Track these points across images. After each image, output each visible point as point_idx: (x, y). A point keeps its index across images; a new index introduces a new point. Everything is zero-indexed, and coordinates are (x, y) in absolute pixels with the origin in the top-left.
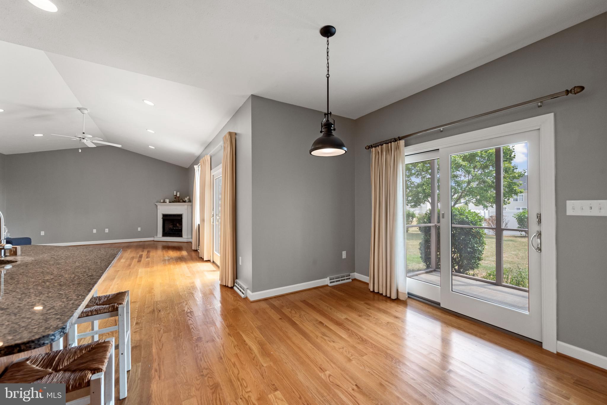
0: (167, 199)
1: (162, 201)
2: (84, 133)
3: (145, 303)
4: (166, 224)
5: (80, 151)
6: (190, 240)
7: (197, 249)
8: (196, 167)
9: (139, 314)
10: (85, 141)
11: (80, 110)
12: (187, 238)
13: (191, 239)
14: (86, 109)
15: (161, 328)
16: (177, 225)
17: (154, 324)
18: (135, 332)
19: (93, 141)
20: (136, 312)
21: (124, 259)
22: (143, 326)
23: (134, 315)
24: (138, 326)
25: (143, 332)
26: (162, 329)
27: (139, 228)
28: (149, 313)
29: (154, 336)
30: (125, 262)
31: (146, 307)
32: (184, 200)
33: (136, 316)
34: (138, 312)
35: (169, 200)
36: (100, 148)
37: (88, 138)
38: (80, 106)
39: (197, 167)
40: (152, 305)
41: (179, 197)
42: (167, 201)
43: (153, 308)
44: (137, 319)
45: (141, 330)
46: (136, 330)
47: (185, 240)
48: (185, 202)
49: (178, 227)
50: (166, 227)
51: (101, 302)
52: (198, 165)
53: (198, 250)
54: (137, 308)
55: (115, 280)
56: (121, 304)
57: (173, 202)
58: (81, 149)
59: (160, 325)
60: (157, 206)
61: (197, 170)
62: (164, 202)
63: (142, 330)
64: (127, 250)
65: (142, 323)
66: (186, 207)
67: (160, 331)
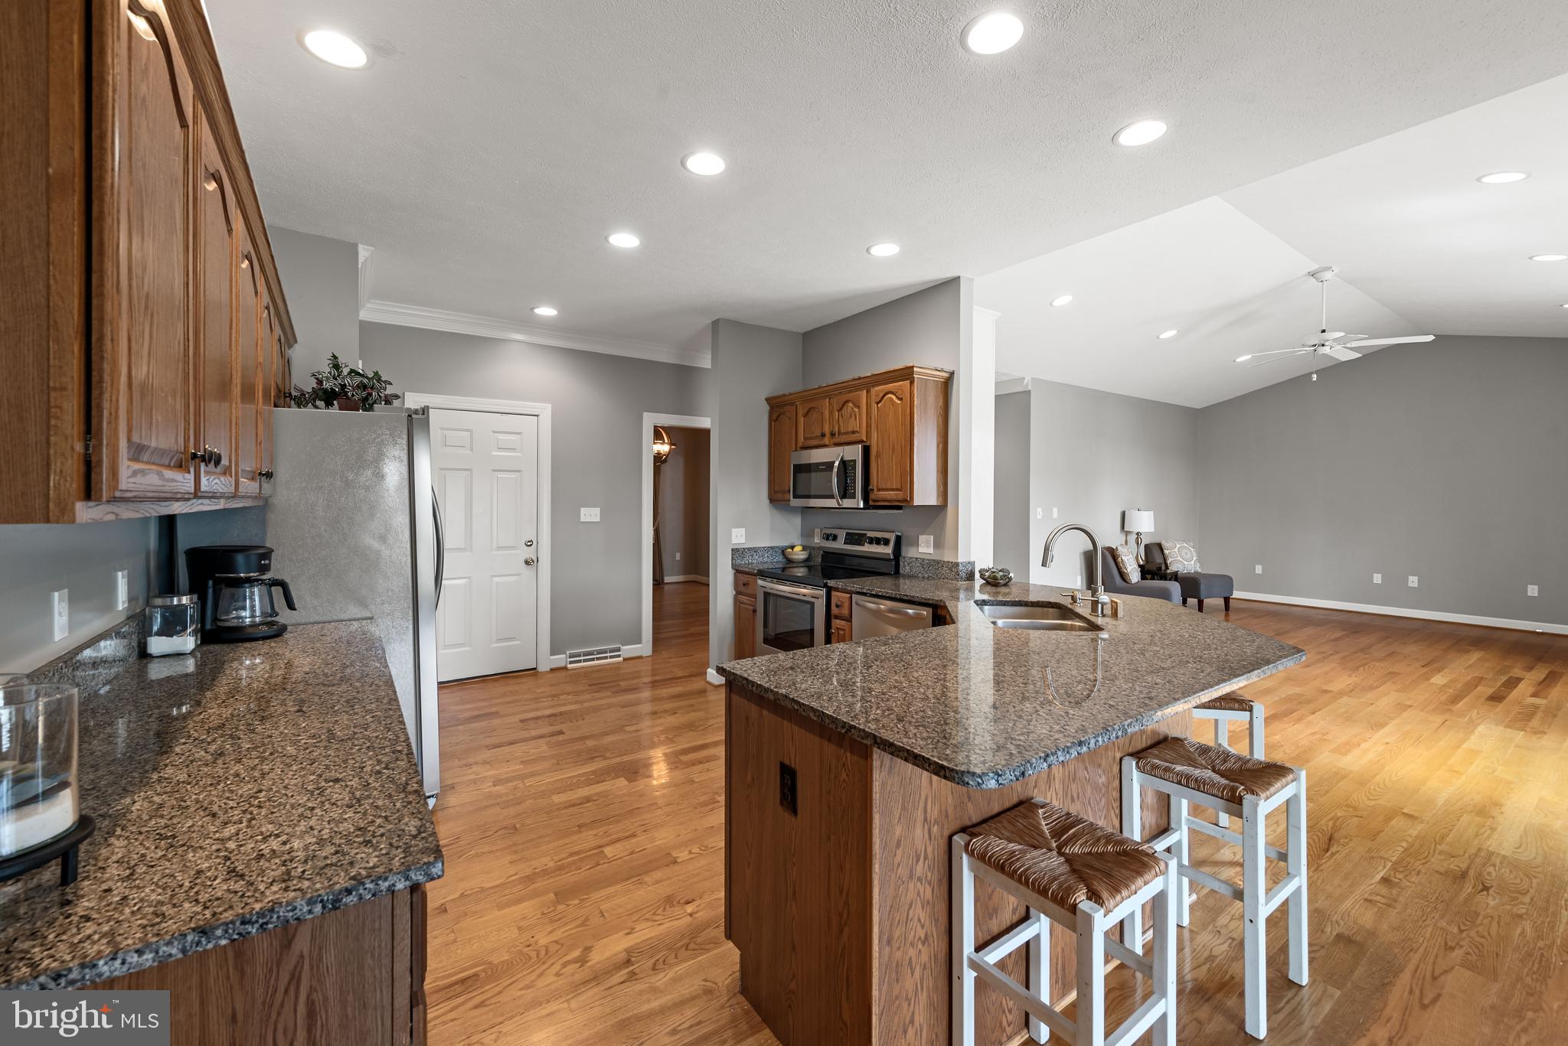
2: (1324, 331)
3: (1443, 838)
5: (1315, 377)
9: (1408, 859)
10: (1326, 350)
11: (1317, 275)
14: (1329, 268)
15: (1462, 943)
17: (1442, 917)
18: (1366, 900)
19: (1348, 345)
20: (1399, 848)
21: (1442, 676)
22: (1401, 898)
23: (1390, 852)
24: (1384, 890)
25: (1393, 915)
26: (1461, 947)
27: (1531, 587)
28: (1441, 874)
29: (1422, 950)
30: (1444, 685)
31: (1441, 853)
33: (1394, 859)
34: (1406, 850)
36: (1372, 359)
37: (1335, 340)
38: (1314, 267)
40: (1467, 855)
43: (1464, 866)
44: (1394, 869)
45: (1389, 905)
46: (1373, 898)
51: (1223, 768)
54: (1410, 840)
55: (1387, 729)
56: (1253, 792)
58: (1317, 372)
59: (1461, 931)
63: (1390, 909)
64: (1467, 652)
65: (1403, 889)
67: (1452, 949)
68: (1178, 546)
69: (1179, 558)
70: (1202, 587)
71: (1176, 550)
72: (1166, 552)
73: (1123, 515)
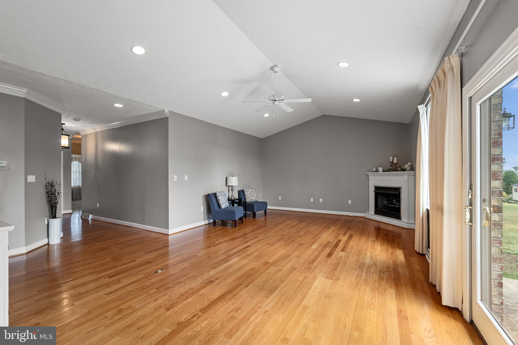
0: (380, 167)
1: (374, 170)
4: (379, 199)
6: (411, 226)
7: (424, 253)
8: (421, 108)
12: (408, 223)
13: (414, 225)
16: (393, 202)
27: (349, 201)
32: (404, 168)
35: (383, 169)
39: (423, 108)
41: (396, 164)
42: (380, 169)
47: (405, 226)
48: (404, 170)
49: (395, 205)
50: (379, 202)
52: (425, 104)
53: (426, 256)
57: (388, 171)
60: (369, 176)
61: (423, 112)
62: (377, 171)
66: (406, 177)
68: (250, 191)
69: (250, 196)
70: (255, 207)
71: (249, 192)
72: (245, 193)
73: (227, 178)
